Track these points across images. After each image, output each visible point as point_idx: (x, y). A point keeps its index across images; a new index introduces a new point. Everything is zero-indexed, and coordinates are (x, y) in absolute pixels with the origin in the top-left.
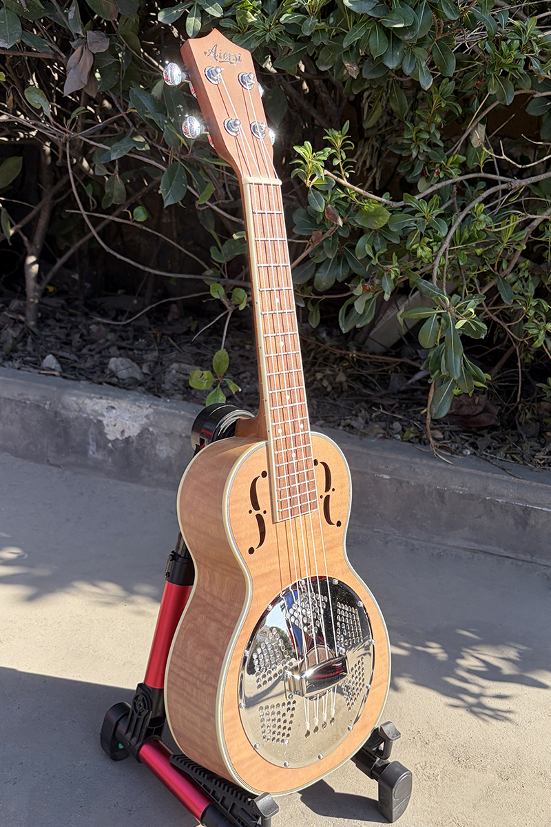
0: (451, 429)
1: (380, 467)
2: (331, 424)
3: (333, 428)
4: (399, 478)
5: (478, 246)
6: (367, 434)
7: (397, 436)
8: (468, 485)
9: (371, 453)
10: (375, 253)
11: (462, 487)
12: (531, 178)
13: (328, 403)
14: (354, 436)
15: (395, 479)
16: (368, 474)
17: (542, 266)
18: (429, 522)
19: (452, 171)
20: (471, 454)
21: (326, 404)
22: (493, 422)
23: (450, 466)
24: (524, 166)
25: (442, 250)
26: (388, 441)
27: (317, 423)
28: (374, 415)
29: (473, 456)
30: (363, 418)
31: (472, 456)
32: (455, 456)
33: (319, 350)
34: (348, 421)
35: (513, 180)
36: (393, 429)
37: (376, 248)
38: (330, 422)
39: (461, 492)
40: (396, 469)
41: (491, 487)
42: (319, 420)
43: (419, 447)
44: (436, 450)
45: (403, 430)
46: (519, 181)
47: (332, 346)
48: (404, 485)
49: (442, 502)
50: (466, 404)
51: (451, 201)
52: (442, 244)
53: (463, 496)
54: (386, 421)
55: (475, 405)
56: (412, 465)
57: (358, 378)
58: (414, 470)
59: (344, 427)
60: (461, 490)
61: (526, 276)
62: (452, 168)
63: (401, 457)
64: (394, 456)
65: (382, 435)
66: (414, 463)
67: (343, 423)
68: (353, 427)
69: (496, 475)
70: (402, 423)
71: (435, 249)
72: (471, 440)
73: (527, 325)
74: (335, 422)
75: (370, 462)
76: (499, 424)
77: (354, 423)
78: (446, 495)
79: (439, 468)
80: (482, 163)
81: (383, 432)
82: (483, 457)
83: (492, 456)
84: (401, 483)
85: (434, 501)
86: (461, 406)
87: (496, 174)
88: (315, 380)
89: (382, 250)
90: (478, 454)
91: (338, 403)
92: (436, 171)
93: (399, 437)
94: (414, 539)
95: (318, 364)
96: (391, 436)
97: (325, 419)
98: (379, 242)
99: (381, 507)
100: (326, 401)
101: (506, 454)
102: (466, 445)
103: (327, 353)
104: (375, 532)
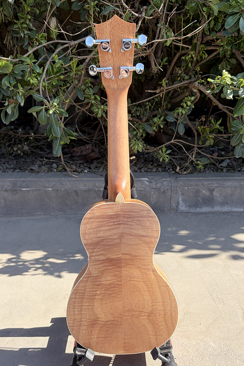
0: (80, 163)
1: (47, 185)
2: (23, 170)
3: (24, 172)
4: (56, 189)
5: (61, 74)
6: (39, 172)
7: (54, 170)
8: (87, 185)
9: (41, 180)
10: (11, 84)
11: (85, 187)
12: (79, 40)
13: (22, 161)
14: (33, 174)
15: (54, 190)
16: (42, 190)
17: (97, 80)
18: (74, 206)
19: (41, 41)
20: (88, 172)
21: (21, 162)
22: (97, 156)
23: (78, 179)
24: (74, 35)
25: (43, 79)
26: (50, 173)
27: (16, 171)
28: (44, 162)
29: (89, 173)
30: (38, 165)
32: (81, 174)
33: (16, 137)
34: (31, 168)
35: (71, 42)
36: (53, 167)
37: (11, 82)
39: (85, 189)
40: (54, 185)
41: (97, 184)
42: (17, 169)
43: (64, 173)
44: (71, 173)
45: (58, 167)
46: (74, 42)
47: (21, 134)
48: (59, 191)
49: (78, 195)
50: (84, 150)
51: (44, 56)
52: (42, 76)
53: (85, 191)
54: (49, 164)
55: (87, 149)
56: (61, 182)
57: (36, 147)
58: (62, 183)
59: (29, 170)
60: (84, 188)
61: (90, 85)
62: (42, 40)
63: (56, 179)
64: (52, 179)
65: (47, 171)
66: (62, 180)
67: (28, 169)
68: (33, 170)
69: (98, 179)
70: (57, 164)
71: (39, 79)
72: (89, 166)
73: (93, 108)
74: (25, 169)
75: (41, 184)
76: (100, 156)
77: (33, 168)
78: (78, 192)
79: (73, 180)
80: (54, 35)
81: (48, 169)
82: (94, 172)
83: (98, 171)
84: (57, 191)
85: (74, 196)
86: (82, 151)
87: (66, 40)
88: (14, 151)
89: (14, 83)
90: (91, 171)
91: (27, 160)
92: (35, 42)
93: (56, 170)
94: (70, 215)
95: (17, 144)
96: (52, 171)
97: (20, 169)
98: (12, 79)
99: (51, 204)
100: (20, 160)
101: (103, 169)
102: (86, 168)
103: (20, 138)
104: (51, 215)
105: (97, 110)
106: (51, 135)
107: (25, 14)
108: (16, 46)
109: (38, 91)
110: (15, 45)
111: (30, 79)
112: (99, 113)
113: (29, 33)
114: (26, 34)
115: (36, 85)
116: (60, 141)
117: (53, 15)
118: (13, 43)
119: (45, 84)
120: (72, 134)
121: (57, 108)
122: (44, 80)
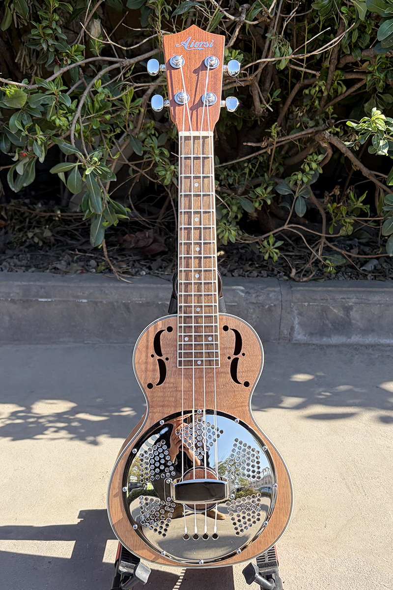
0: (134, 259)
1: (79, 294)
2: (42, 269)
3: (43, 272)
4: (94, 300)
5: (106, 113)
6: (68, 272)
7: (92, 270)
8: (145, 296)
9: (71, 285)
10: (23, 126)
11: (141, 298)
12: (138, 57)
13: (40, 255)
14: (58, 275)
15: (91, 301)
16: (70, 301)
17: (166, 124)
18: (123, 328)
19: (76, 58)
20: (146, 274)
21: (38, 256)
22: (162, 249)
23: (130, 285)
24: (128, 48)
25: (76, 118)
26: (85, 274)
27: (30, 270)
28: (76, 257)
30: (65, 261)
31: (147, 275)
32: (135, 277)
33: (32, 216)
34: (55, 265)
35: (124, 60)
36: (90, 266)
37: (24, 123)
38: (41, 268)
39: (140, 302)
40: (91, 294)
41: (161, 295)
42: (32, 268)
43: (108, 275)
44: (119, 275)
45: (98, 265)
46: (128, 60)
47: (41, 212)
48: (99, 304)
49: (129, 312)
50: (141, 238)
51: (80, 82)
52: (75, 114)
53: (142, 305)
54: (84, 261)
55: (146, 238)
56: (102, 289)
57: (65, 233)
58: (104, 292)
59: (51, 269)
60: (140, 300)
61: (153, 133)
62: (76, 56)
63: (94, 285)
64: (88, 285)
65: (80, 271)
66: (104, 287)
67: (50, 267)
68: (58, 269)
69: (163, 286)
70: (97, 260)
71: (70, 118)
72: (148, 265)
73: (157, 169)
74: (44, 267)
75: (70, 292)
76: (167, 250)
77: (58, 266)
78: (130, 306)
79: (123, 287)
80: (97, 48)
81: (82, 268)
82: (156, 274)
83: (162, 273)
84: (96, 303)
85: (123, 312)
86: (138, 241)
87: (115, 57)
88: (28, 238)
89: (28, 124)
90: (152, 273)
91: (48, 253)
92: (65, 59)
93: (94, 271)
94: (115, 343)
95: (33, 227)
96: (88, 271)
97: (37, 266)
98: (26, 118)
99: (86, 324)
100: (38, 253)
101: (172, 270)
102: (144, 268)
103: (38, 217)
104: (85, 344)
105: (164, 173)
106: (88, 210)
107: (50, 13)
108: (35, 68)
109: (68, 138)
110: (34, 64)
111: (55, 119)
112: (167, 177)
113: (56, 43)
114: (50, 45)
115: (64, 128)
116: (102, 221)
117: (95, 16)
118: (30, 62)
119: (79, 128)
120: (123, 210)
121: (98, 166)
122: (78, 121)
